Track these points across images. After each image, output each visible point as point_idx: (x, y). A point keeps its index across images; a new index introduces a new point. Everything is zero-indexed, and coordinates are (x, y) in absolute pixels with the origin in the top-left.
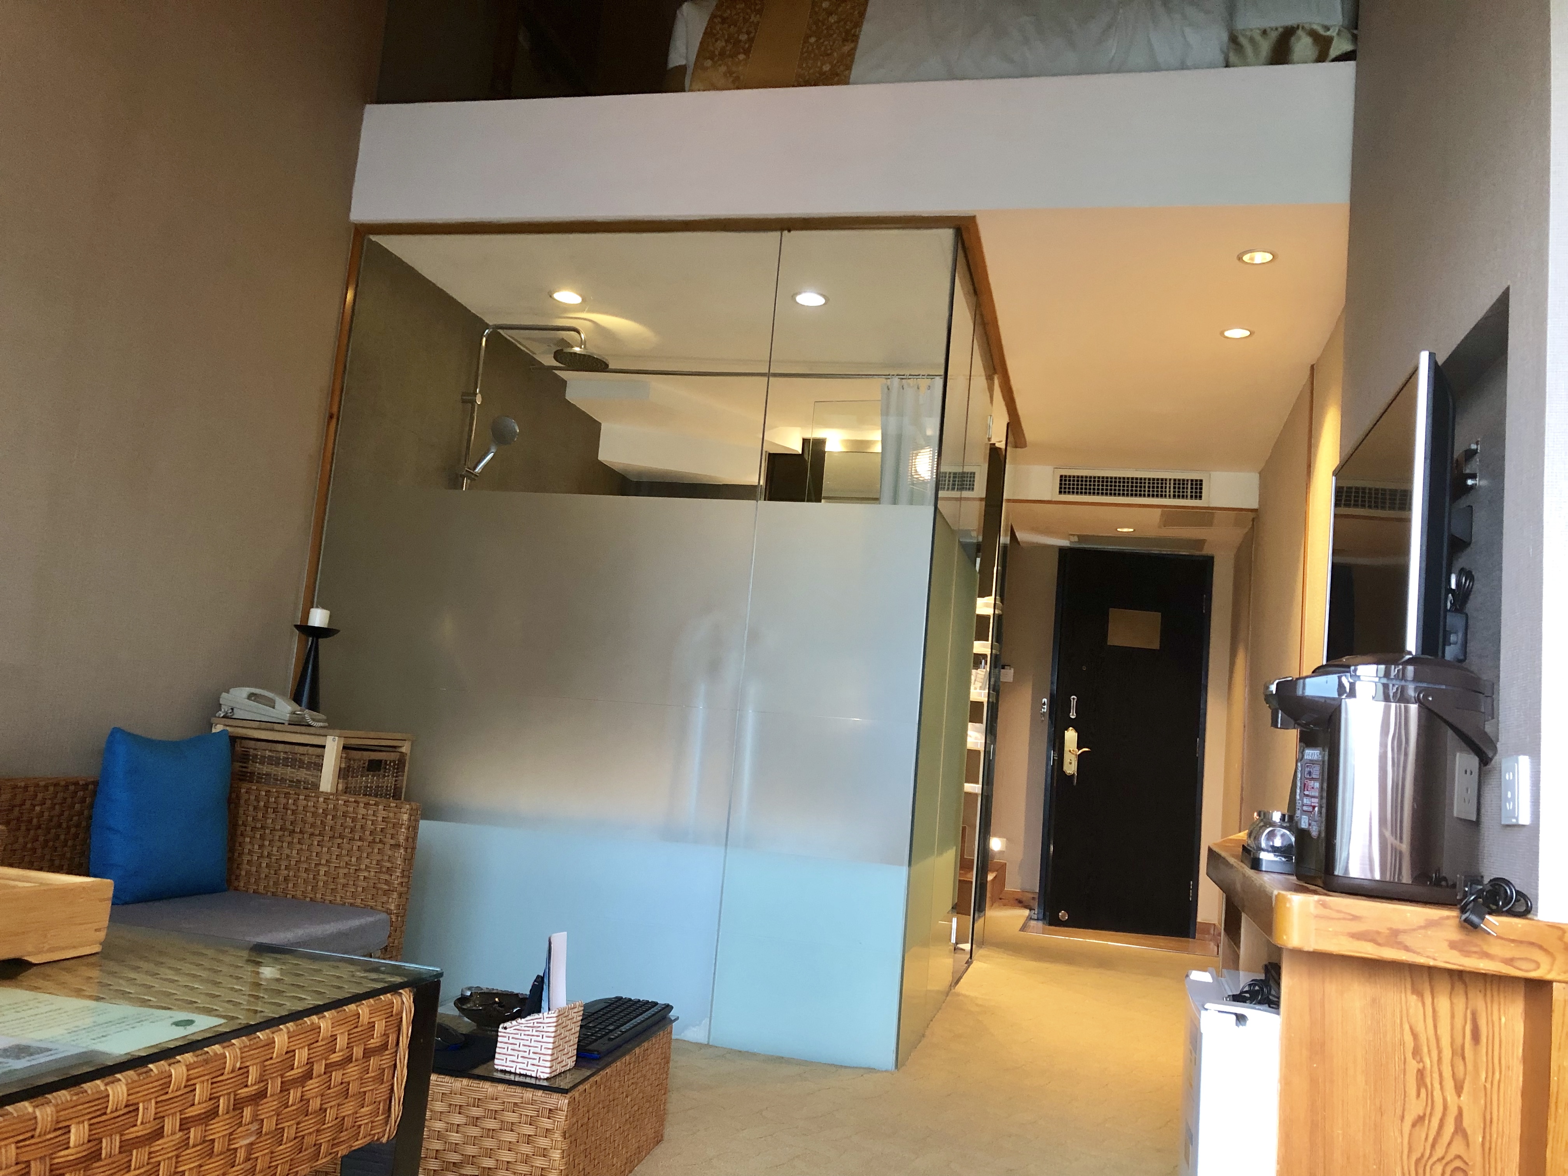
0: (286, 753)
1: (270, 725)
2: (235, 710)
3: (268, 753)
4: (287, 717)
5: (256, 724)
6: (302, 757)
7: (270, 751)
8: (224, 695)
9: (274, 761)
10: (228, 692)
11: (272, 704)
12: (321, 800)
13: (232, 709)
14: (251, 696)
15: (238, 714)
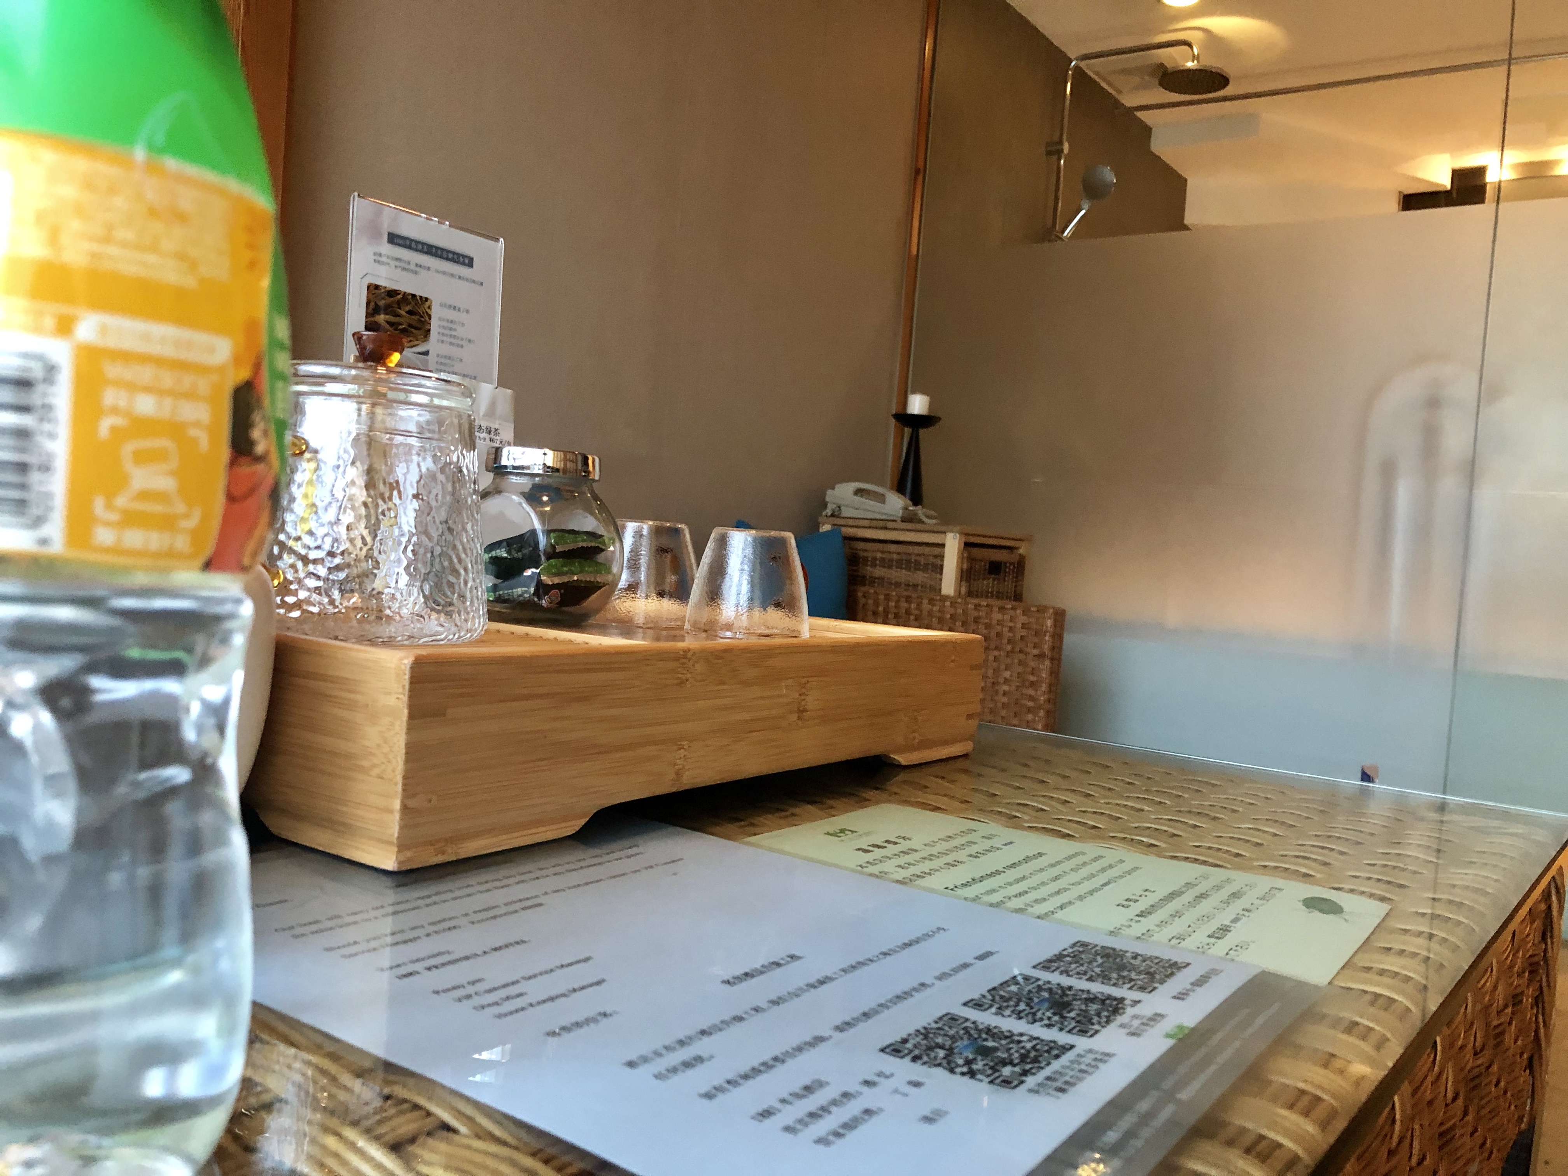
0: (899, 554)
1: (883, 524)
2: (842, 508)
3: (879, 555)
4: (900, 513)
5: (866, 523)
6: (918, 558)
7: (882, 552)
8: (829, 492)
9: (888, 564)
10: (833, 488)
11: (881, 499)
12: (948, 603)
13: (839, 507)
14: (859, 492)
15: (845, 512)
